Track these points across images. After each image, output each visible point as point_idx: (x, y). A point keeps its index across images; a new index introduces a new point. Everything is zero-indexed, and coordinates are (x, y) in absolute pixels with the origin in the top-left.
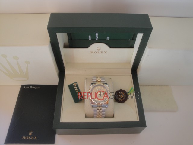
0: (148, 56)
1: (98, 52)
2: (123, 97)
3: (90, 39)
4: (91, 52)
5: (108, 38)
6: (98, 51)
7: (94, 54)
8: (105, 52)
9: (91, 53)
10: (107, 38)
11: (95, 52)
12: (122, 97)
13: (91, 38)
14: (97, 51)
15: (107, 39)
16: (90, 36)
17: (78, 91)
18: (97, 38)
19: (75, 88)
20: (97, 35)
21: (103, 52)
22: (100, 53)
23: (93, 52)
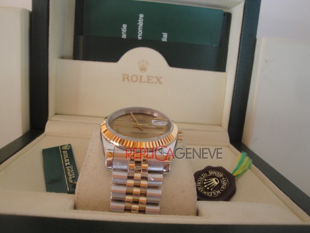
0: (266, 61)
1: (141, 77)
2: (220, 184)
3: (124, 36)
4: (124, 75)
5: (165, 37)
6: (142, 74)
7: (131, 82)
8: (157, 77)
9: (124, 80)
10: (162, 36)
11: (134, 78)
12: (216, 183)
13: (127, 33)
14: (139, 73)
15: (163, 40)
16: (125, 26)
17: (69, 164)
18: (140, 33)
19: (63, 157)
20: (141, 23)
21: (153, 77)
22: (145, 82)
23: (128, 76)
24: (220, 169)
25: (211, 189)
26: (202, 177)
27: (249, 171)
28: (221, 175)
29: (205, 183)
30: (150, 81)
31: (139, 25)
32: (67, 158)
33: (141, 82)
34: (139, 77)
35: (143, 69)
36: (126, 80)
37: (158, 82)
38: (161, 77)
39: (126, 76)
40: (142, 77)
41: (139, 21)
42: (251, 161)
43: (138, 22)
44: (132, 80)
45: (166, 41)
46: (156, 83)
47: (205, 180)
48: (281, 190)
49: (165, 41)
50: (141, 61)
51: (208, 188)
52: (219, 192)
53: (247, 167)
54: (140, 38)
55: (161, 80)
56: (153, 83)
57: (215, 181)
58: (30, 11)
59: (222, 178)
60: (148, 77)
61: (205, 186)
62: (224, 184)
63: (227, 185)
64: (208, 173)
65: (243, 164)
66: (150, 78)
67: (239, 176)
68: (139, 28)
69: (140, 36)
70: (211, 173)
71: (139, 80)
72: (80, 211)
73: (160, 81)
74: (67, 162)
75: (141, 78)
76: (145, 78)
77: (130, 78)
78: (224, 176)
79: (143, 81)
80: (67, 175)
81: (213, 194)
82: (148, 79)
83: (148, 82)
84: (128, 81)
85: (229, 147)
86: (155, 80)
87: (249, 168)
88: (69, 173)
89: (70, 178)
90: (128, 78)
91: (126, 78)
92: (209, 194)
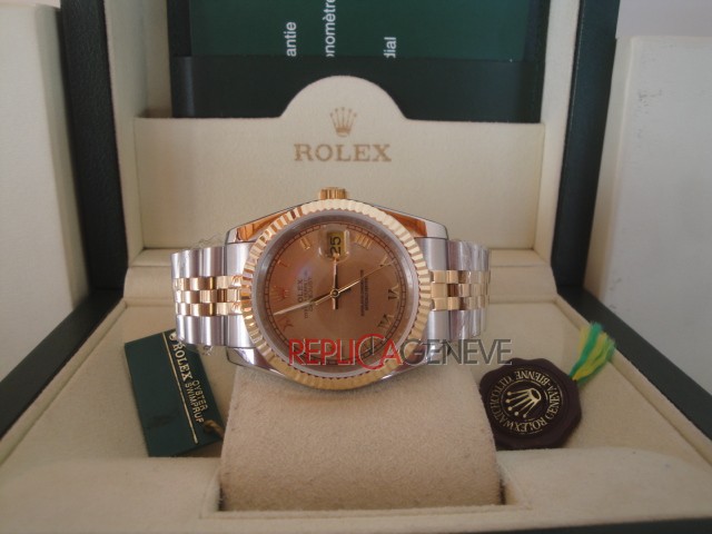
1: (339, 148)
3: (292, 51)
5: (391, 47)
6: (341, 141)
7: (316, 161)
8: (377, 147)
9: (298, 157)
10: (383, 45)
11: (324, 153)
12: (535, 401)
13: (298, 43)
14: (333, 139)
15: (388, 55)
16: (291, 27)
17: (189, 375)
18: (330, 40)
19: (175, 359)
20: (330, 18)
21: (368, 146)
22: (349, 160)
23: (308, 147)
24: (542, 366)
25: (525, 416)
26: (501, 386)
27: (609, 366)
28: (545, 381)
29: (508, 401)
30: (361, 156)
31: (326, 22)
32: (184, 363)
33: (339, 159)
34: (335, 150)
35: (343, 129)
36: (304, 156)
37: (381, 158)
38: (387, 146)
39: (303, 149)
40: (343, 149)
41: (326, 11)
42: (612, 343)
43: (325, 14)
44: (318, 157)
45: (394, 55)
46: (376, 160)
47: (509, 394)
48: (690, 419)
49: (391, 57)
50: (336, 110)
51: (517, 414)
52: (542, 422)
53: (604, 357)
54: (330, 53)
55: (388, 152)
56: (368, 160)
57: (531, 397)
58: (56, 9)
59: (547, 386)
60: (357, 146)
61: (510, 409)
62: (554, 401)
63: (560, 405)
64: (514, 377)
65: (596, 352)
66: (361, 149)
67: (587, 379)
68: (328, 29)
69: (330, 49)
70: (522, 376)
71: (335, 156)
72: (234, 514)
73: (384, 155)
74: (186, 372)
75: (339, 151)
76: (348, 151)
77: (312, 153)
78: (551, 382)
79: (344, 156)
80: (188, 402)
81: (529, 427)
82: (358, 152)
83: (357, 159)
84: (310, 158)
85: (555, 303)
86: (373, 153)
87: (610, 359)
88: (192, 400)
89: (197, 410)
90: (307, 153)
91: (302, 152)
92: (520, 428)
